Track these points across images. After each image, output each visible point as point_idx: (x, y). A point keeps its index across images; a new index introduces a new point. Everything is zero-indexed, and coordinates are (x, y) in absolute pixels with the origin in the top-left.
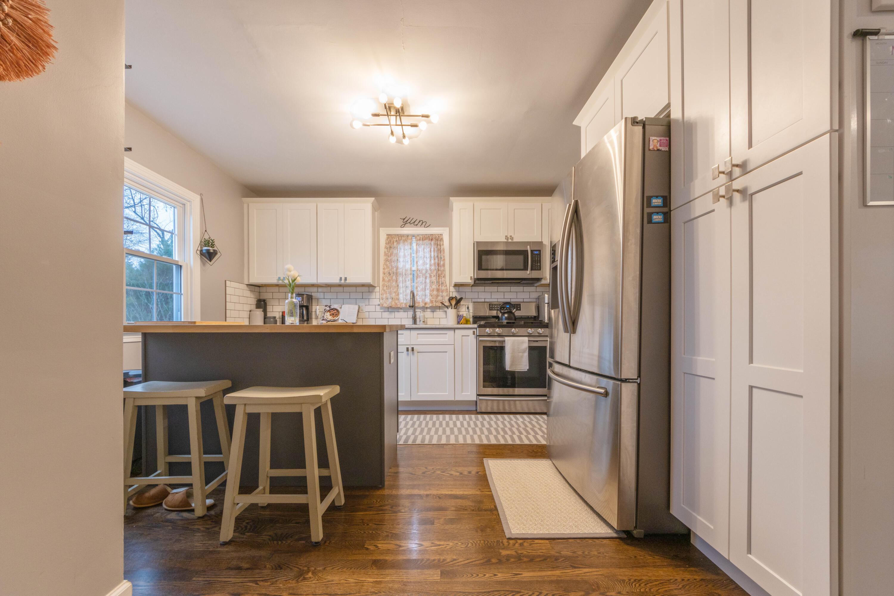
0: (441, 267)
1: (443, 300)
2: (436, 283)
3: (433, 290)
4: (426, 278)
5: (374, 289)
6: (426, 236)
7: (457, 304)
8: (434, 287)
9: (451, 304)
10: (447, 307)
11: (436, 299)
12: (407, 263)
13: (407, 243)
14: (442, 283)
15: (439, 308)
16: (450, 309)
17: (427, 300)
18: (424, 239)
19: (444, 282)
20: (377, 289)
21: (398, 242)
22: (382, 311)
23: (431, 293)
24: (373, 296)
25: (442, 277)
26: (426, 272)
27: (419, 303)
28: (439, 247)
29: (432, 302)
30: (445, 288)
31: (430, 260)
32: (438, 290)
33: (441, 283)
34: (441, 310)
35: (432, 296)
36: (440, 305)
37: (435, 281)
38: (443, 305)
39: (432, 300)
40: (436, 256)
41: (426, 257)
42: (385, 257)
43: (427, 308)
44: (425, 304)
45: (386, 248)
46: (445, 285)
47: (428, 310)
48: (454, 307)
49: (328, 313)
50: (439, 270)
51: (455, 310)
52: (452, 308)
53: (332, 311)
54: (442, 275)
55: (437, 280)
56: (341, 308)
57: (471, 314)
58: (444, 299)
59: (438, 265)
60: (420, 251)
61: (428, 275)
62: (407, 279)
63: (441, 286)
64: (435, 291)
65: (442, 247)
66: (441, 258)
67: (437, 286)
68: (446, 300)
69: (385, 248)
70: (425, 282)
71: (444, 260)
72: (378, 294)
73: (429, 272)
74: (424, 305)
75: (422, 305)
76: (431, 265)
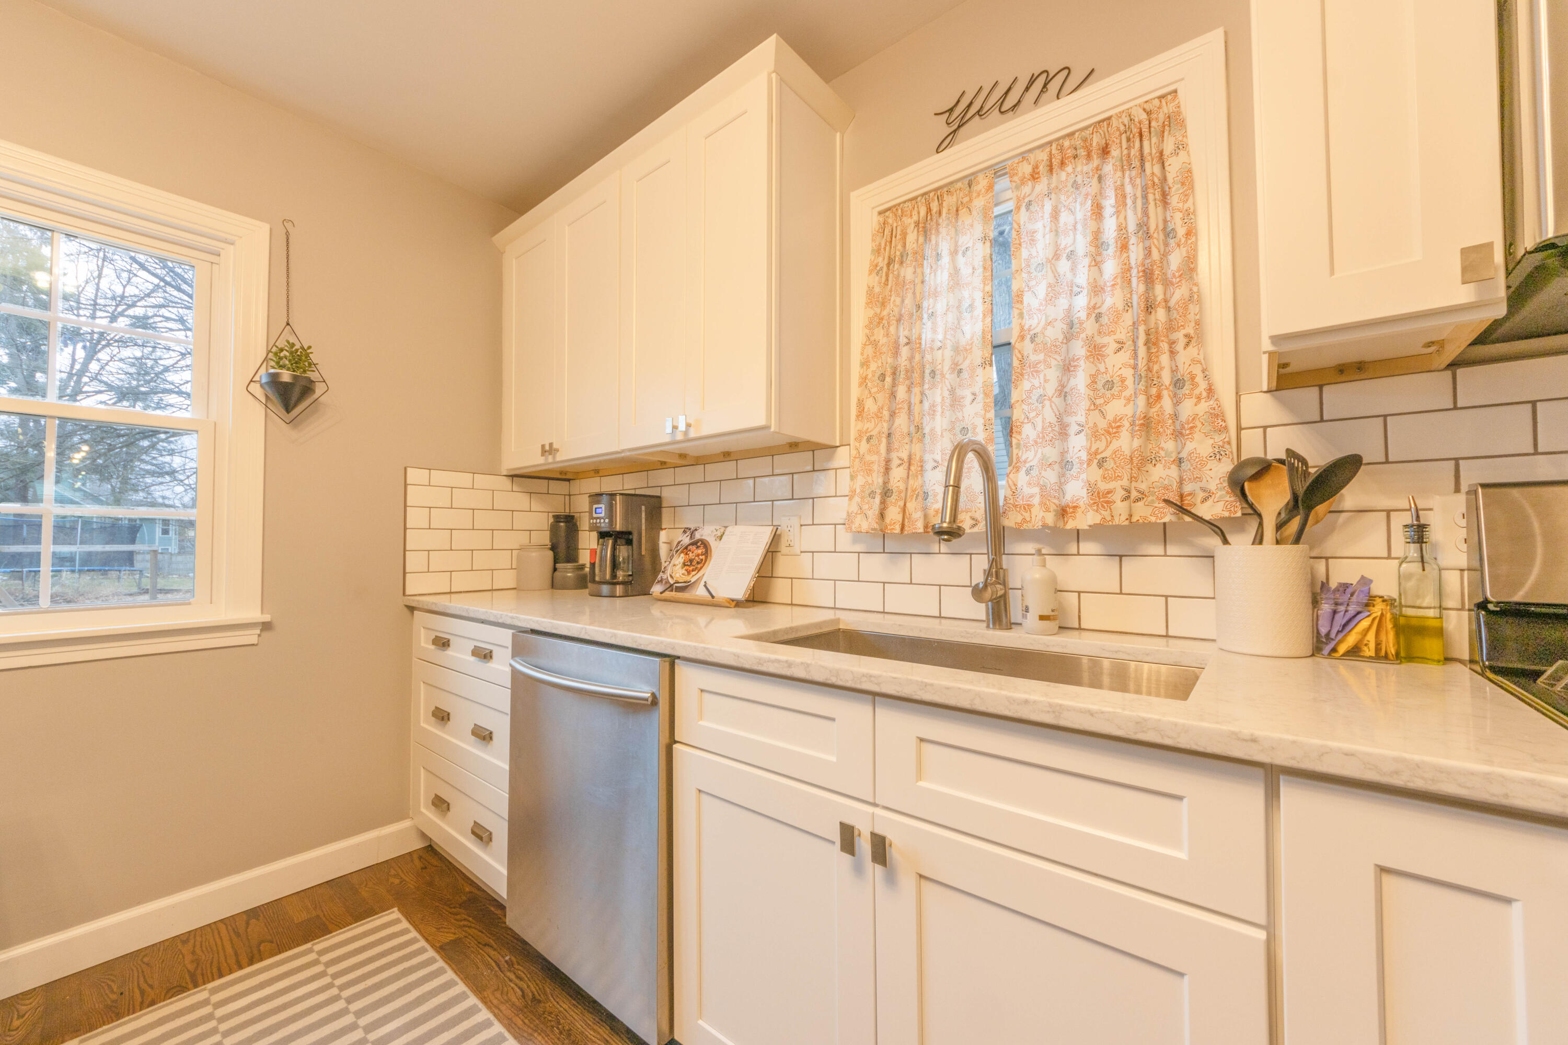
0: (1167, 283)
1: (1187, 488)
2: (1129, 382)
3: (1113, 430)
4: (1068, 368)
5: (830, 458)
6: (1067, 143)
7: (1309, 508)
8: (1116, 408)
9: (1251, 506)
10: (1219, 529)
11: (1132, 479)
12: (966, 315)
13: (968, 221)
14: (1178, 383)
15: (1164, 534)
16: (1241, 543)
17: (1076, 490)
18: (1055, 162)
19: (1197, 370)
20: (842, 457)
21: (925, 228)
22: (858, 548)
23: (1101, 445)
24: (824, 484)
25: (1182, 341)
26: (1069, 337)
27: (1028, 507)
28: (1152, 168)
29: (1101, 499)
30: (1204, 406)
31: (1096, 263)
32: (1146, 426)
33: (1166, 378)
34: (1171, 550)
35: (1100, 465)
36: (1168, 516)
37: (1128, 373)
38: (1188, 519)
39: (1103, 486)
40: (1132, 227)
41: (1071, 255)
42: (871, 313)
43: (1078, 535)
44: (1063, 512)
45: (874, 269)
46: (1203, 385)
47: (1087, 547)
48: (1280, 526)
49: (682, 555)
50: (1149, 308)
51: (1288, 548)
52: (1259, 539)
53: (694, 547)
54: (1179, 336)
55: (1142, 363)
56: (721, 538)
57: (1453, 581)
58: (1199, 479)
59: (1148, 277)
60: (1039, 236)
61: (1079, 349)
62: (967, 393)
63: (1167, 403)
64: (1125, 434)
65: (1174, 166)
66: (1168, 233)
67: (1141, 401)
68: (1212, 487)
69: (870, 272)
70: (1063, 392)
71: (1188, 234)
72: (844, 475)
73: (1090, 327)
74: (1050, 519)
75: (1041, 517)
76: (1096, 289)
